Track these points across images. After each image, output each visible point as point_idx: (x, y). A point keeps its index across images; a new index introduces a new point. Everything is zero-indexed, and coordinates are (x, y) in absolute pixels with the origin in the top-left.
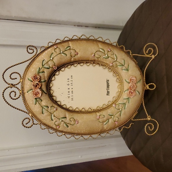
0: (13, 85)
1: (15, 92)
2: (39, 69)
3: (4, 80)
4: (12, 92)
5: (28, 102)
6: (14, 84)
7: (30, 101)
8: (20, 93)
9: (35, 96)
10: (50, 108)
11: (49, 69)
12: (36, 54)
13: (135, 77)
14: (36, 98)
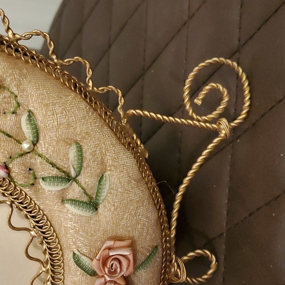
13: (132, 246)
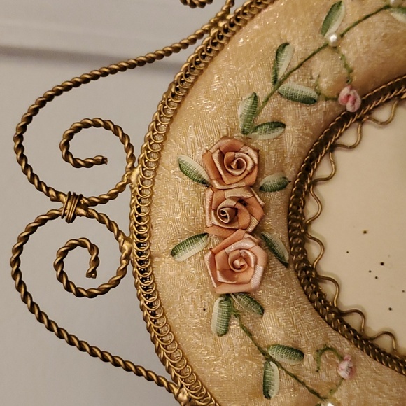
0: (82, 205)
1: (93, 248)
2: (249, 103)
3: (27, 166)
4: (73, 247)
5: (173, 318)
6: (88, 193)
7: (186, 310)
8: (127, 257)
9: (220, 279)
10: (310, 356)
11: (313, 109)
12: (228, 11)
14: (227, 297)
